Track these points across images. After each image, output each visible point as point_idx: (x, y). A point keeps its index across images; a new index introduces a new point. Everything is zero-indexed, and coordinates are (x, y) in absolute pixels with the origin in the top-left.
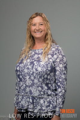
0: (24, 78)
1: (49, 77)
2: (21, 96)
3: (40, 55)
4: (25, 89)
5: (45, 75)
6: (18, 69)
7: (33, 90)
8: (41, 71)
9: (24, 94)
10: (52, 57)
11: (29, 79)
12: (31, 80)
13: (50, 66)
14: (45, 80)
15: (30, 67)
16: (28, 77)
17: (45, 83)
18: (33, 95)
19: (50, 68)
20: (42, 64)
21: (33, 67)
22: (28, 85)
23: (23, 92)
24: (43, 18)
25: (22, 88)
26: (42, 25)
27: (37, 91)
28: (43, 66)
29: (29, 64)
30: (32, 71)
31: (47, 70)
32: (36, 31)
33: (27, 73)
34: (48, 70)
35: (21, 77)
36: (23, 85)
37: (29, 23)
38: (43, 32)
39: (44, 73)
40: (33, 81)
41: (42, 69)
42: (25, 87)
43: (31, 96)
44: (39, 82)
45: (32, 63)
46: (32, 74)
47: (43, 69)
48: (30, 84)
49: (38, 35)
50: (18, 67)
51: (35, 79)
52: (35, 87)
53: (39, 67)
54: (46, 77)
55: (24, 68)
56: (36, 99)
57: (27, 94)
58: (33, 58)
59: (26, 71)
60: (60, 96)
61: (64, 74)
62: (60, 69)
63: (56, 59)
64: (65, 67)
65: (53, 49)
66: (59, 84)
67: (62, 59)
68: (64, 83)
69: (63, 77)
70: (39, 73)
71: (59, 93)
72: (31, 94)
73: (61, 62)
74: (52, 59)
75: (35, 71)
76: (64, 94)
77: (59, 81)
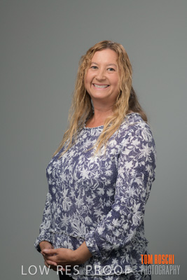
0: (59, 194)
1: (110, 193)
2: (54, 235)
3: (94, 141)
4: (59, 218)
6: (50, 172)
7: (74, 221)
8: (88, 178)
9: (59, 230)
10: (118, 144)
11: (67, 196)
12: (71, 198)
13: (110, 167)
14: (101, 199)
15: (70, 168)
16: (65, 192)
17: (101, 207)
18: (75, 233)
19: (110, 171)
20: (91, 162)
21: (74, 169)
22: (65, 209)
23: (55, 227)
25: (55, 217)
26: (111, 71)
27: (83, 225)
28: (93, 165)
29: (70, 161)
30: (73, 177)
31: (103, 176)
32: (95, 81)
33: (65, 181)
34: (105, 176)
35: (54, 190)
36: (56, 211)
37: (85, 61)
38: (112, 88)
39: (94, 183)
40: (74, 201)
41: (89, 174)
42: (61, 215)
43: (71, 237)
44: (85, 205)
45: (76, 159)
46: (72, 185)
47: (92, 174)
48: (69, 209)
49: (98, 92)
50: (50, 168)
51: (77, 197)
52: (78, 214)
53: (84, 169)
54: (103, 193)
55: (59, 171)
56: (81, 243)
57: (64, 231)
58: (81, 148)
60: (116, 237)
61: (135, 185)
62: (124, 174)
63: (124, 150)
64: (140, 170)
65: (125, 127)
66: (117, 208)
67: (137, 150)
68: (130, 208)
69: (131, 192)
70: (85, 183)
71: (115, 230)
72: (70, 230)
73: (132, 157)
74: (116, 149)
75: (76, 178)
76: (125, 234)
77: (118, 202)
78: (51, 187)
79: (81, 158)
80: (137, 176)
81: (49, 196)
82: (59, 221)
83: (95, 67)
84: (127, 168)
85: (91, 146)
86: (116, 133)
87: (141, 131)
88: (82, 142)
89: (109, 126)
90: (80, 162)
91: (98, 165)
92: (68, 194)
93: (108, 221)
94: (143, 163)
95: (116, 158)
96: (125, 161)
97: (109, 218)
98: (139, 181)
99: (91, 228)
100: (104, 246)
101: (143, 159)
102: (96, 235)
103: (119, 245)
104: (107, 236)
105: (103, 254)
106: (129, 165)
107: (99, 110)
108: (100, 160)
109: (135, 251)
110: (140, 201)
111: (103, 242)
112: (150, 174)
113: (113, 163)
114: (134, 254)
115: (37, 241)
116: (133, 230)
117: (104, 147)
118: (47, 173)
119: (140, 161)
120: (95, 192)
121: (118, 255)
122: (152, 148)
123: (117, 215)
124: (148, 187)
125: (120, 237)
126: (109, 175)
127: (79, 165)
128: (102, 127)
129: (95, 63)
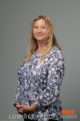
0: (23, 82)
1: (45, 81)
4: (23, 92)
5: (40, 79)
6: (19, 72)
7: (30, 93)
8: (36, 75)
9: (23, 97)
10: (48, 60)
13: (45, 70)
14: (41, 84)
15: (28, 71)
16: (26, 81)
17: (41, 87)
19: (45, 72)
20: (37, 68)
24: (46, 21)
26: (44, 29)
27: (34, 95)
28: (38, 69)
29: (28, 67)
30: (29, 74)
31: (42, 74)
33: (26, 76)
34: (43, 74)
35: (21, 80)
36: (22, 89)
39: (39, 77)
40: (30, 85)
41: (36, 73)
42: (24, 90)
43: (29, 100)
44: (34, 86)
45: (30, 67)
46: (29, 78)
47: (38, 73)
48: (27, 88)
49: (39, 38)
50: (19, 70)
51: (31, 83)
52: (32, 91)
53: (34, 71)
54: (42, 81)
55: (23, 72)
56: (33, 103)
57: (25, 98)
60: (48, 100)
61: (56, 78)
62: (51, 73)
63: (51, 63)
64: (58, 71)
65: (52, 53)
66: (48, 88)
67: (57, 63)
68: (54, 88)
69: (54, 81)
70: (34, 77)
71: (47, 97)
72: (28, 97)
73: (54, 66)
74: (48, 62)
75: (31, 75)
76: (52, 99)
77: (48, 85)
78: (20, 78)
79: (33, 66)
80: (57, 74)
81: (19, 82)
83: (37, 28)
84: (52, 71)
85: (37, 61)
86: (48, 55)
87: (58, 55)
88: (33, 59)
89: (44, 52)
90: (32, 68)
91: (40, 69)
92: (27, 82)
94: (59, 68)
95: (48, 66)
96: (51, 67)
97: (45, 92)
98: (57, 76)
99: (37, 96)
100: (43, 104)
101: (59, 67)
102: (39, 99)
103: (49, 104)
104: (44, 100)
105: (42, 108)
107: (40, 46)
108: (41, 67)
109: (56, 106)
110: (58, 85)
112: (62, 73)
113: (47, 68)
114: (55, 107)
115: (14, 102)
116: (55, 97)
117: (43, 62)
118: (18, 72)
119: (58, 67)
120: (39, 81)
121: (49, 108)
122: (63, 62)
123: (48, 91)
124: (62, 79)
125: (49, 100)
126: (45, 73)
127: (32, 69)
128: (42, 53)
129: (37, 26)
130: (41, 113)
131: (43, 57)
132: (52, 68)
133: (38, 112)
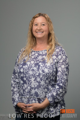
0: (28, 80)
1: (54, 78)
2: (27, 99)
3: (44, 57)
4: (30, 91)
6: (22, 71)
7: (39, 91)
8: (48, 72)
9: (30, 96)
10: (57, 57)
11: (34, 81)
12: (37, 82)
13: (55, 67)
14: (51, 81)
16: (33, 79)
17: (51, 84)
18: (40, 97)
19: (55, 69)
21: (38, 69)
22: (33, 87)
23: (28, 95)
25: (26, 91)
27: (44, 93)
28: (49, 67)
29: (33, 65)
30: (38, 72)
33: (32, 74)
34: (54, 71)
35: (25, 79)
36: (27, 88)
39: (50, 74)
40: (39, 83)
42: (30, 89)
43: (38, 98)
44: (45, 84)
46: (37, 76)
47: (50, 70)
48: (36, 86)
51: (41, 81)
52: (42, 88)
53: (45, 68)
55: (28, 70)
57: (32, 96)
58: (37, 60)
59: (31, 73)
62: (62, 70)
63: (60, 60)
64: (67, 68)
65: (57, 50)
66: (61, 85)
67: (65, 60)
69: (65, 77)
70: (46, 74)
73: (64, 63)
74: (57, 60)
75: (42, 73)
77: (61, 82)
80: (66, 71)
82: (29, 92)
83: (36, 25)
86: (54, 53)
88: (36, 57)
93: (58, 90)
95: (57, 64)
98: (67, 73)
102: (52, 96)
103: (61, 100)
104: (57, 96)
106: (63, 66)
108: (51, 65)
111: (55, 99)
117: (51, 59)
119: (67, 65)
120: (50, 78)
123: (61, 87)
125: (62, 96)
129: (36, 23)
130: (53, 109)
131: (50, 55)
132: (62, 65)
133: (49, 109)
